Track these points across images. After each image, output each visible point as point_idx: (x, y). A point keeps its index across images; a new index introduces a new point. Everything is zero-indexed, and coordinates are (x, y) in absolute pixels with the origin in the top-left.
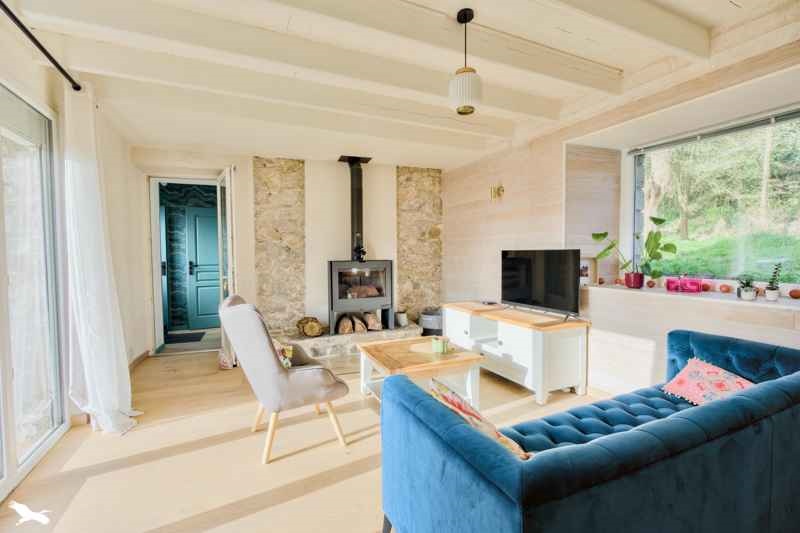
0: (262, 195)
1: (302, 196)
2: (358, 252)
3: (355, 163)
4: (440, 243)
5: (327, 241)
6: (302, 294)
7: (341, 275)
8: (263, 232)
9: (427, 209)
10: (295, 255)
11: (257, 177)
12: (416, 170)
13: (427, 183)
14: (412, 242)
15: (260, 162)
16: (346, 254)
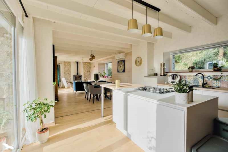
0: (65, 66)
1: (70, 66)
2: (78, 74)
3: (77, 63)
4: (90, 73)
5: (73, 72)
6: (70, 80)
7: (75, 77)
8: (65, 71)
9: (88, 68)
10: (69, 74)
11: (64, 64)
12: (86, 63)
13: (88, 64)
14: (86, 72)
15: (65, 62)
16: (76, 74)
